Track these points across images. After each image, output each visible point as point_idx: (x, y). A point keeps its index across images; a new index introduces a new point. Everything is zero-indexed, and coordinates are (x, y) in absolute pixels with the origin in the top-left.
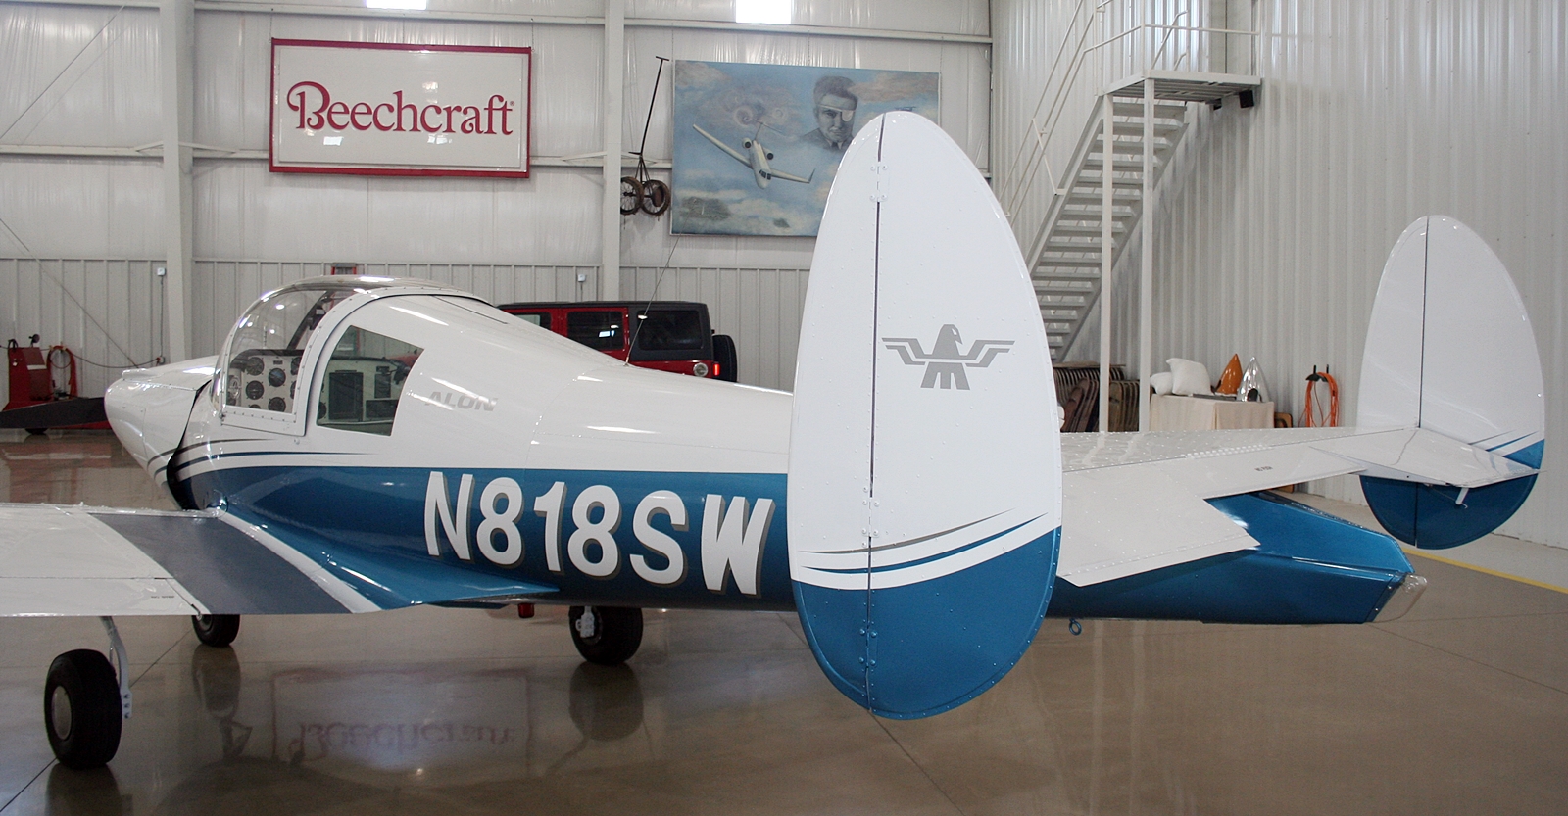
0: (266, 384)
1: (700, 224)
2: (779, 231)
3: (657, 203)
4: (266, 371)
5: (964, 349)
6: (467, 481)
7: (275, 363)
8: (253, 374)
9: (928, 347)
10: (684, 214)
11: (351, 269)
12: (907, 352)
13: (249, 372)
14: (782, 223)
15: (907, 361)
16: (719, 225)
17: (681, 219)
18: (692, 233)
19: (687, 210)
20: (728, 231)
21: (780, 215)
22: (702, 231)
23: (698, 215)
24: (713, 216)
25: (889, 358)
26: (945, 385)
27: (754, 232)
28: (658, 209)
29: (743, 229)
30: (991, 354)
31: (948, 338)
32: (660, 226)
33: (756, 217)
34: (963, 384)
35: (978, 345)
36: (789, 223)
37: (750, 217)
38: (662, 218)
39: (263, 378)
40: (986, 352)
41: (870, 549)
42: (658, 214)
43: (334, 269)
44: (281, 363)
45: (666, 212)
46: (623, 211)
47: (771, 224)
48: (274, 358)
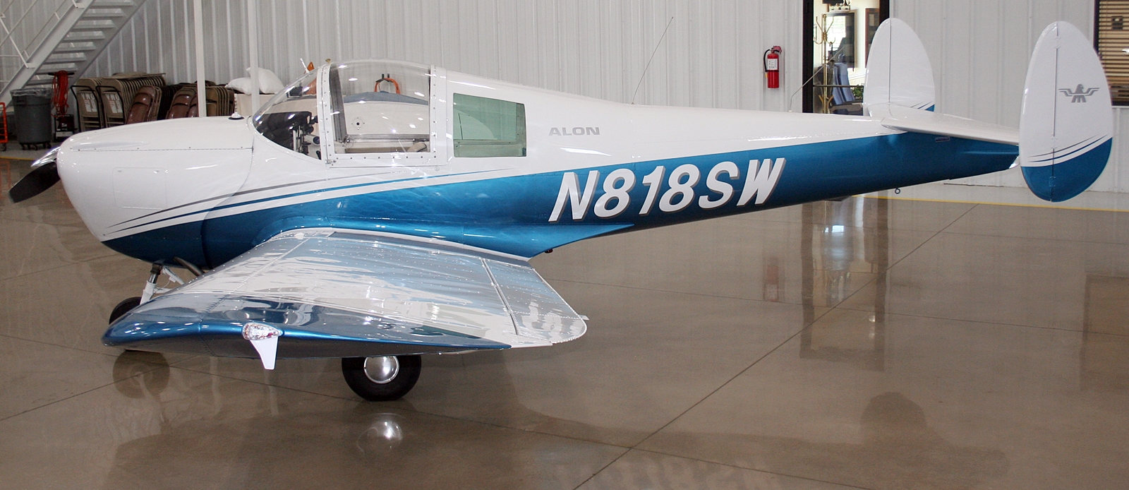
5: (1085, 91)
6: (593, 177)
9: (1074, 91)
12: (1067, 92)
15: (1067, 95)
25: (1061, 95)
26: (1079, 101)
30: (1093, 91)
31: (1080, 88)
34: (1084, 101)
35: (1089, 89)
40: (1091, 91)
41: (1054, 152)
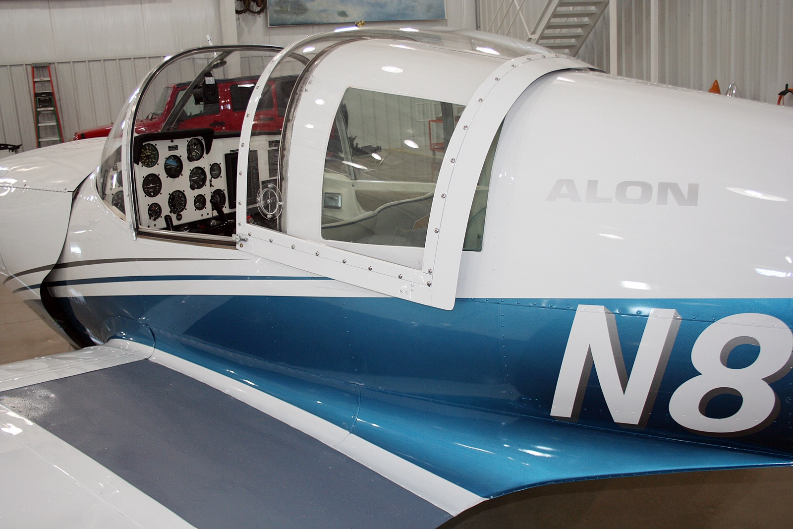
0: (163, 176)
1: (288, 18)
2: (341, 19)
3: (259, 5)
4: (162, 161)
7: (170, 148)
8: (148, 166)
10: (276, 12)
11: (45, 67)
13: (144, 164)
14: (343, 14)
16: (301, 18)
17: (275, 16)
18: (283, 25)
19: (278, 9)
20: (308, 21)
21: (341, 8)
22: (290, 23)
23: (286, 12)
24: (297, 12)
27: (325, 21)
28: (259, 9)
29: (317, 20)
32: (260, 20)
33: (325, 11)
36: (347, 13)
37: (321, 11)
38: (262, 15)
39: (159, 170)
42: (259, 13)
43: (33, 68)
44: (176, 148)
45: (265, 10)
46: (237, 12)
47: (336, 15)
48: (168, 143)
